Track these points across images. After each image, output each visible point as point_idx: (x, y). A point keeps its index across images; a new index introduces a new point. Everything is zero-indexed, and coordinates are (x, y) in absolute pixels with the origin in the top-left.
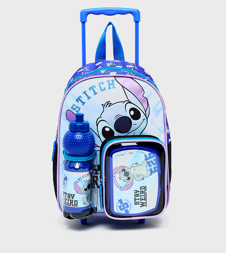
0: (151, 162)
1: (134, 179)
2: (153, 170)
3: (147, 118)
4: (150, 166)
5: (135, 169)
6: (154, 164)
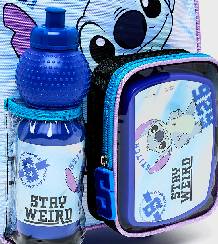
0: (203, 103)
1: (173, 145)
2: (205, 121)
3: (172, 13)
4: (200, 113)
5: (175, 124)
6: (207, 108)
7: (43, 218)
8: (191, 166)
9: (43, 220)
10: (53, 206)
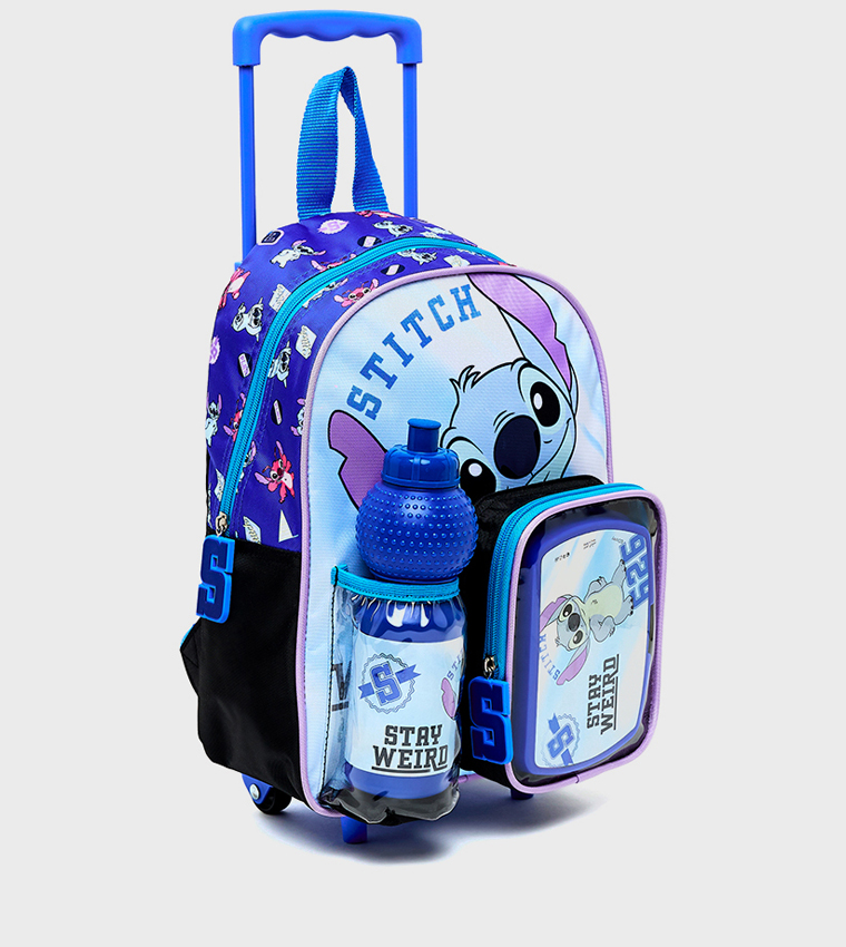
0: (636, 566)
2: (638, 595)
3: (574, 416)
4: (632, 582)
5: (595, 602)
6: (641, 574)
7: (406, 763)
8: (616, 672)
9: (406, 767)
10: (423, 741)
